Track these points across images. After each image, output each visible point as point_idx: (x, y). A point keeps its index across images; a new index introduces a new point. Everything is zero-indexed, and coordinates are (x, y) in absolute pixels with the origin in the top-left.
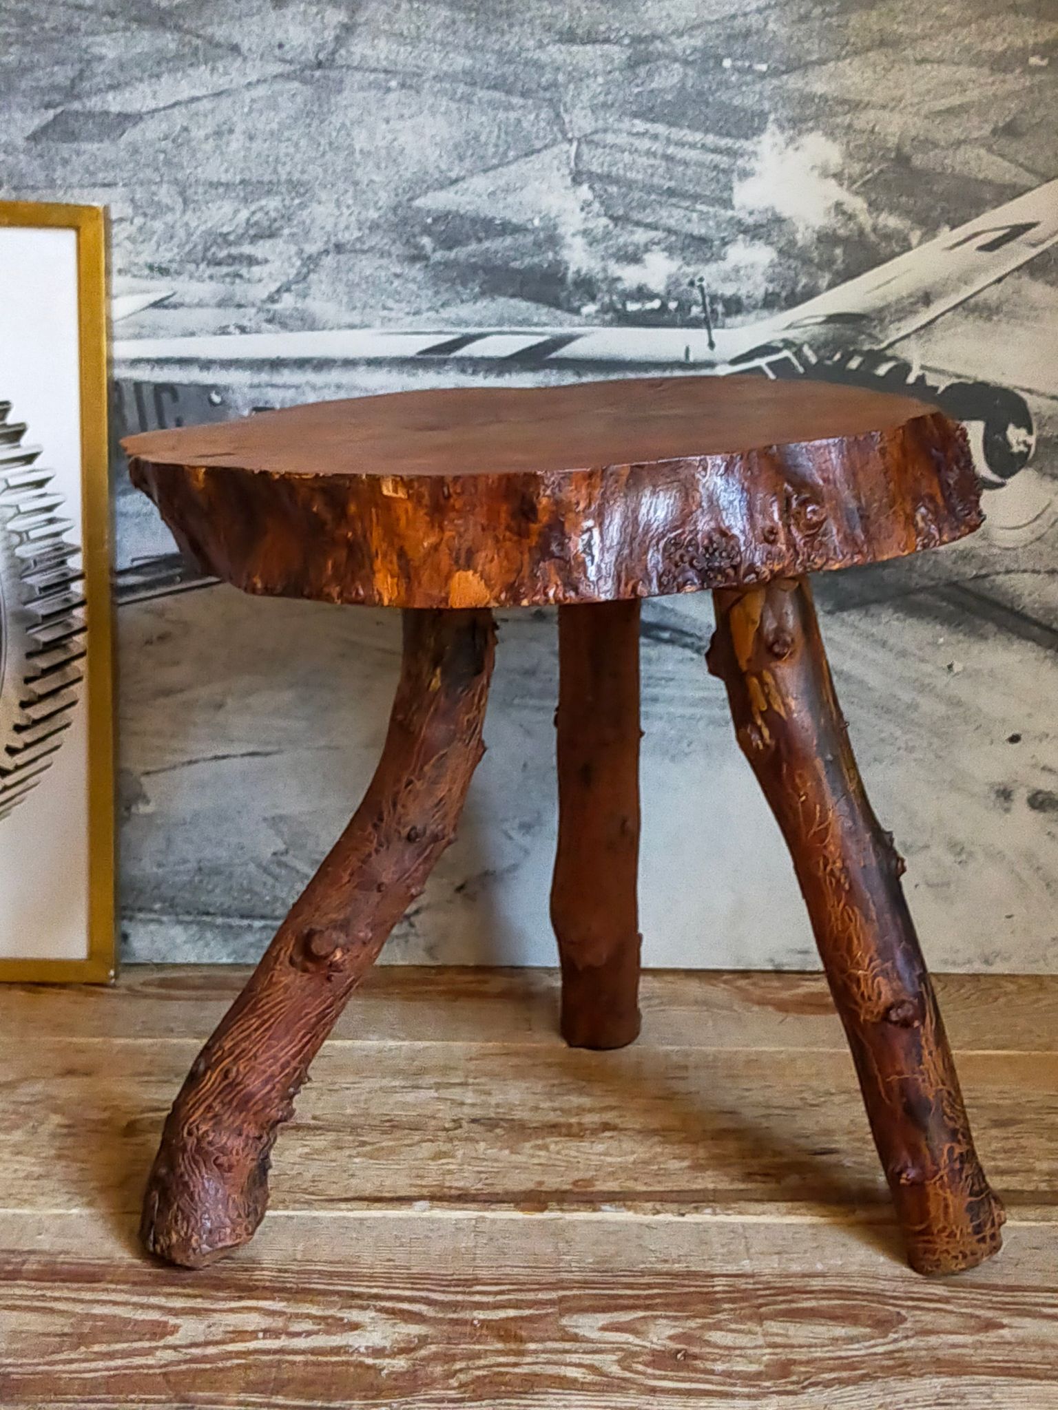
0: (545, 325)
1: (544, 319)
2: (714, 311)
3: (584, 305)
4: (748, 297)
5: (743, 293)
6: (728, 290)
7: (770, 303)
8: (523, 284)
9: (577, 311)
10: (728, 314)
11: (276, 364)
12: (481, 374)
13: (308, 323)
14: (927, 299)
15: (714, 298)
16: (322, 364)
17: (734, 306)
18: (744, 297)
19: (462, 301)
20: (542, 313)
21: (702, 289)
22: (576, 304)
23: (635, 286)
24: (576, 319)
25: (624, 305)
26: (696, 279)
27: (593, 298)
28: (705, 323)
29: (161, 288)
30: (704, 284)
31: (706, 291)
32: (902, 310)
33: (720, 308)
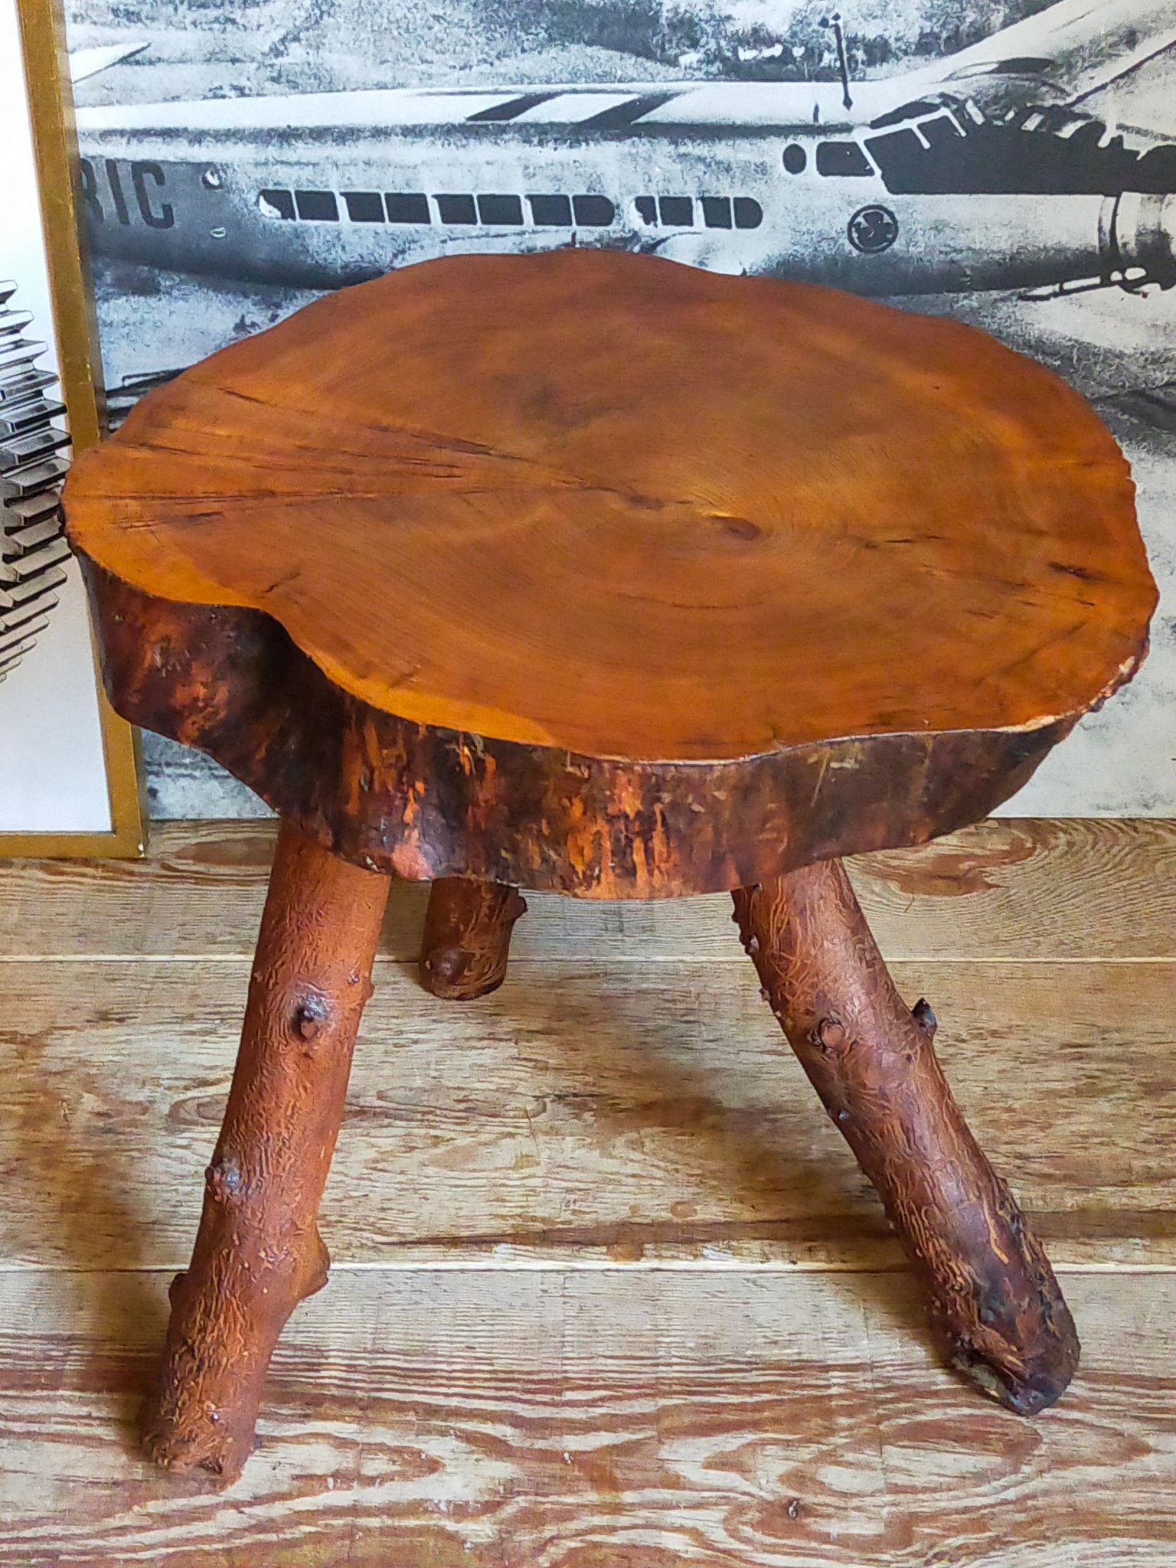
0: (632, 80)
1: (632, 72)
2: (851, 58)
3: (684, 53)
4: (897, 40)
5: (890, 34)
6: (871, 31)
7: (926, 46)
8: (603, 26)
9: (673, 62)
10: (871, 62)
11: (287, 136)
12: (551, 144)
13: (326, 83)
14: (1131, 39)
15: (853, 41)
16: (346, 135)
17: (879, 52)
18: (892, 41)
19: (523, 51)
20: (628, 64)
21: (837, 28)
22: (672, 52)
23: (749, 28)
24: (672, 72)
25: (735, 52)
26: (830, 16)
27: (694, 44)
28: (841, 74)
29: (131, 38)
30: (840, 22)
31: (842, 31)
32: (1099, 53)
33: (860, 55)
